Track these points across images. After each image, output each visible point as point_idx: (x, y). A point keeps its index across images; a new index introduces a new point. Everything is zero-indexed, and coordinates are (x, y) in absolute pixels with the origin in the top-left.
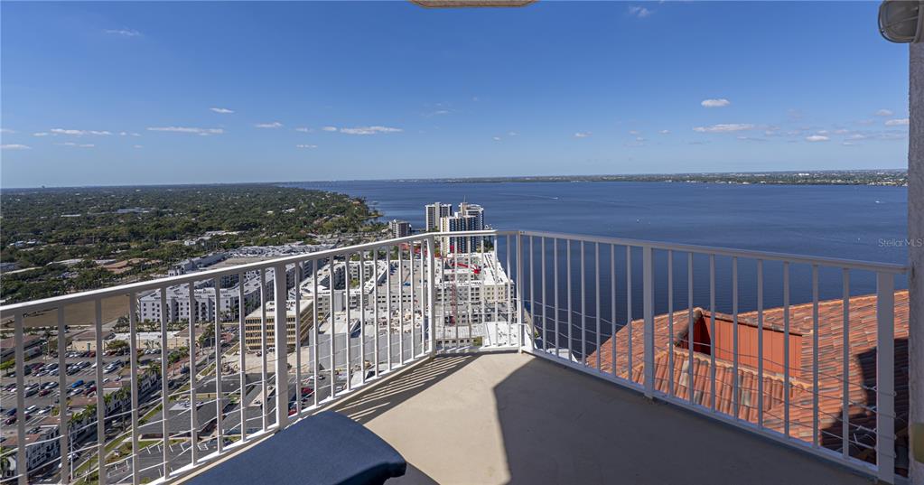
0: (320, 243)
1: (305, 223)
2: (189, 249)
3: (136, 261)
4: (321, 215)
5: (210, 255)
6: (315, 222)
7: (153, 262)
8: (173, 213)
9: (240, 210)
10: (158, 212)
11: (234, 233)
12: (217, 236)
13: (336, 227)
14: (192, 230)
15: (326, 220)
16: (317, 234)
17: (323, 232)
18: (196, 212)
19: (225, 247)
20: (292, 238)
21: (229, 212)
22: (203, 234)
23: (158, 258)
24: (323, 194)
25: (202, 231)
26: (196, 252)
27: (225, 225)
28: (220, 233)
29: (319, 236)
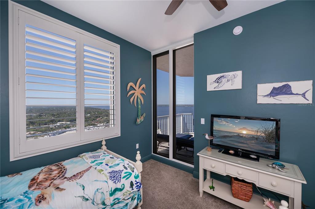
0: (99, 127)
1: (94, 120)
2: (52, 128)
3: (32, 132)
4: (99, 117)
5: (60, 130)
6: (97, 119)
7: (39, 133)
8: (45, 115)
9: (70, 115)
10: (40, 115)
11: (68, 123)
12: (62, 124)
13: (105, 121)
14: (53, 122)
15: (101, 119)
16: (98, 123)
17: (100, 123)
18: (53, 115)
19: (65, 128)
20: (89, 125)
21: (66, 115)
22: (56, 123)
23: (40, 131)
24: (100, 109)
25: (56, 122)
26: (54, 129)
27: (64, 120)
28: (63, 123)
29: (99, 124)
